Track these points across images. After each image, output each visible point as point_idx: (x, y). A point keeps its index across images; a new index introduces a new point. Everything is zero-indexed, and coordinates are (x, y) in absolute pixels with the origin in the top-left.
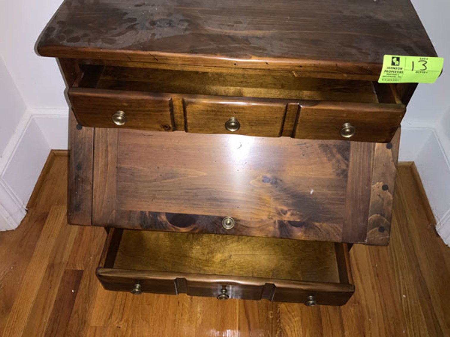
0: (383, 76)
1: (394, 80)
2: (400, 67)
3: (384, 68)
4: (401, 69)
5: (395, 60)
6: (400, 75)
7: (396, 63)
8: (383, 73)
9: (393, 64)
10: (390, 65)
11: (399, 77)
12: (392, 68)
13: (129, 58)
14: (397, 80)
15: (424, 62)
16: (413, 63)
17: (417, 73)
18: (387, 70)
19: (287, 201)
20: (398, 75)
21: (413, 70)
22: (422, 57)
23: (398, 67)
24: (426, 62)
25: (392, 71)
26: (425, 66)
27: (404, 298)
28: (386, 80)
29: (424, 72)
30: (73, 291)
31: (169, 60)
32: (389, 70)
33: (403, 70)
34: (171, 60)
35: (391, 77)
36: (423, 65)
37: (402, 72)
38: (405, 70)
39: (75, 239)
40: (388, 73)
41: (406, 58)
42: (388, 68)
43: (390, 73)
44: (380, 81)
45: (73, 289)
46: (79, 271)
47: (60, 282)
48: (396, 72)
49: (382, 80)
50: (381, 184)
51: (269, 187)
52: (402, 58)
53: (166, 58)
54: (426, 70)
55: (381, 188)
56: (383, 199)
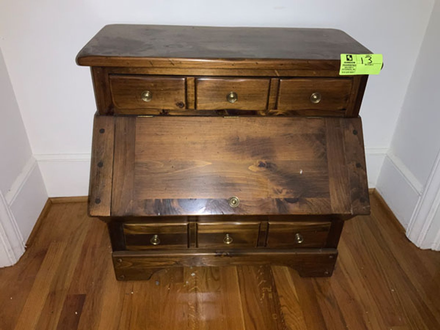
0: (342, 69)
1: (351, 72)
2: (353, 61)
3: (342, 63)
4: (354, 63)
5: (348, 57)
6: (355, 68)
7: (350, 59)
8: (342, 67)
9: (348, 59)
10: (346, 61)
11: (354, 69)
12: (348, 63)
13: (151, 64)
14: (353, 72)
15: (369, 58)
16: (362, 59)
17: (366, 66)
18: (344, 64)
19: (281, 181)
20: (353, 68)
21: (362, 63)
22: (367, 55)
23: (352, 61)
24: (371, 58)
25: (348, 65)
26: (371, 61)
27: (393, 292)
28: (344, 72)
29: (371, 65)
30: (76, 313)
31: (182, 64)
32: (345, 64)
33: (356, 63)
34: (184, 64)
35: (348, 69)
36: (369, 59)
37: (356, 65)
38: (357, 63)
39: (76, 269)
40: (345, 66)
41: (356, 56)
42: (345, 62)
43: (348, 66)
44: (341, 73)
45: (76, 311)
46: (82, 295)
47: (62, 306)
48: (351, 65)
49: (342, 72)
50: (355, 163)
51: (265, 171)
52: (353, 55)
53: (180, 63)
54: (372, 63)
55: (355, 166)
56: (359, 175)
